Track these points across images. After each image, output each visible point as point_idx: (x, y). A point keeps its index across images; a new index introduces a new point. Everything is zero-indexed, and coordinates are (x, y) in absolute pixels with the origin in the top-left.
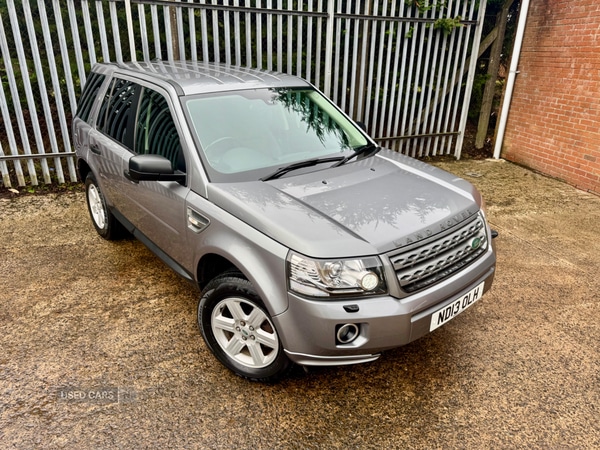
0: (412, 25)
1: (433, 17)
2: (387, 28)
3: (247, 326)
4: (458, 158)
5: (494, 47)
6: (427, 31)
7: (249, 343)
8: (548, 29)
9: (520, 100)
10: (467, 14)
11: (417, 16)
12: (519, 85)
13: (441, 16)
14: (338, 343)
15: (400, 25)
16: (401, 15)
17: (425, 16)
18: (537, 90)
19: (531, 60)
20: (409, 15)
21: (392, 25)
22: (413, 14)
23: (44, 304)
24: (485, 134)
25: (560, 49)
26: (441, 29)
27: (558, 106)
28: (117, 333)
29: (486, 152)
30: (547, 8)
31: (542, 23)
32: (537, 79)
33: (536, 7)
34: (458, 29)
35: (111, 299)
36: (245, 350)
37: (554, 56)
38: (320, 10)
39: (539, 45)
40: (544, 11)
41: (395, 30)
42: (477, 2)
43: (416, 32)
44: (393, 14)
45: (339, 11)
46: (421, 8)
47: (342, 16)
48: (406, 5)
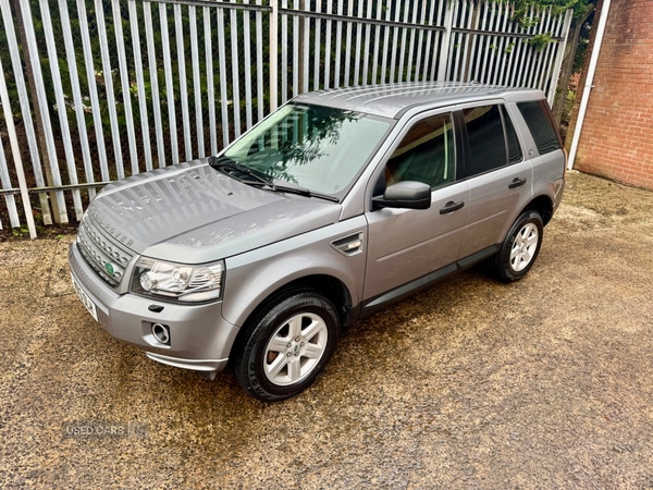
0: (511, 39)
1: (528, 33)
2: (491, 42)
5: (566, 62)
6: (523, 44)
8: (628, 47)
9: (595, 113)
10: (555, 30)
11: (516, 32)
12: (595, 99)
13: (534, 32)
15: (502, 40)
16: (504, 30)
17: (522, 32)
18: (616, 104)
19: (608, 75)
20: (509, 31)
21: (495, 39)
22: (519, 30)
25: (641, 66)
26: (536, 45)
27: (642, 120)
30: (626, 27)
31: (620, 41)
32: (616, 93)
33: (613, 26)
34: (546, 45)
37: (635, 73)
39: (617, 62)
40: (623, 30)
41: (498, 45)
42: (563, 19)
43: (513, 47)
44: (497, 30)
45: (454, 26)
46: (521, 24)
47: (456, 30)
48: (508, 20)
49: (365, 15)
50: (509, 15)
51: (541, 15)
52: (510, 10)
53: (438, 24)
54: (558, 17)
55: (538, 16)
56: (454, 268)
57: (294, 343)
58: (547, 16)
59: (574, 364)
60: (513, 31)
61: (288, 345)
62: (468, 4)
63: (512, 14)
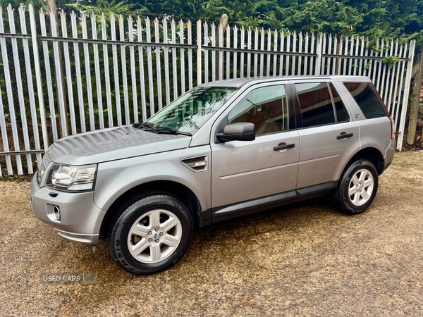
0: (368, 60)
1: (381, 56)
2: (353, 63)
4: (400, 150)
5: (417, 75)
6: (378, 64)
10: (403, 54)
11: (371, 55)
13: (386, 56)
15: (361, 61)
16: (362, 55)
17: (376, 55)
20: (366, 55)
21: (356, 61)
22: (374, 54)
24: (414, 134)
26: (388, 64)
29: (417, 146)
34: (397, 63)
41: (358, 65)
42: (408, 46)
43: (371, 65)
44: (356, 54)
45: (324, 53)
46: (375, 50)
47: (325, 55)
48: (365, 48)
49: (259, 47)
50: (365, 45)
51: (390, 45)
52: (365, 42)
53: (312, 52)
54: (404, 45)
55: (387, 45)
56: (294, 194)
57: (154, 232)
58: (395, 45)
59: (389, 270)
60: (369, 54)
61: (149, 232)
62: (333, 40)
63: (367, 44)
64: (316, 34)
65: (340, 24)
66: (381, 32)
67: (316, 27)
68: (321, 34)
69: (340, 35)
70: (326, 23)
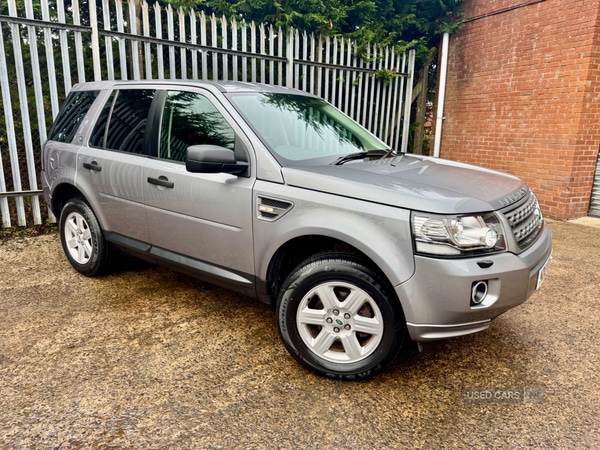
0: (358, 73)
1: (374, 68)
2: (338, 76)
3: (342, 314)
5: (420, 98)
6: (370, 79)
7: (343, 335)
8: (467, 81)
9: (448, 142)
10: (401, 67)
11: (361, 66)
12: (447, 129)
13: (380, 68)
14: (472, 304)
15: (348, 73)
16: (349, 65)
17: (368, 67)
18: (464, 132)
19: (454, 107)
20: (355, 65)
21: (341, 73)
22: (365, 65)
23: (48, 342)
25: (479, 96)
26: (382, 79)
27: (486, 144)
28: (159, 358)
30: (464, 64)
31: (460, 77)
32: (462, 122)
33: (454, 64)
34: (394, 79)
35: (130, 329)
36: (337, 345)
37: (476, 102)
38: (280, 55)
39: (460, 95)
40: (461, 67)
41: (345, 78)
42: (407, 58)
43: (361, 80)
44: (342, 64)
45: (297, 58)
46: (365, 59)
47: (299, 62)
48: (352, 56)
49: (199, 40)
50: (353, 51)
51: (384, 54)
52: (352, 48)
54: (402, 55)
55: (381, 55)
58: (390, 55)
60: (358, 65)
62: (309, 40)
63: (356, 51)
64: (284, 30)
65: (316, 16)
66: (371, 35)
67: (284, 19)
68: (291, 29)
69: (319, 33)
70: (297, 14)
